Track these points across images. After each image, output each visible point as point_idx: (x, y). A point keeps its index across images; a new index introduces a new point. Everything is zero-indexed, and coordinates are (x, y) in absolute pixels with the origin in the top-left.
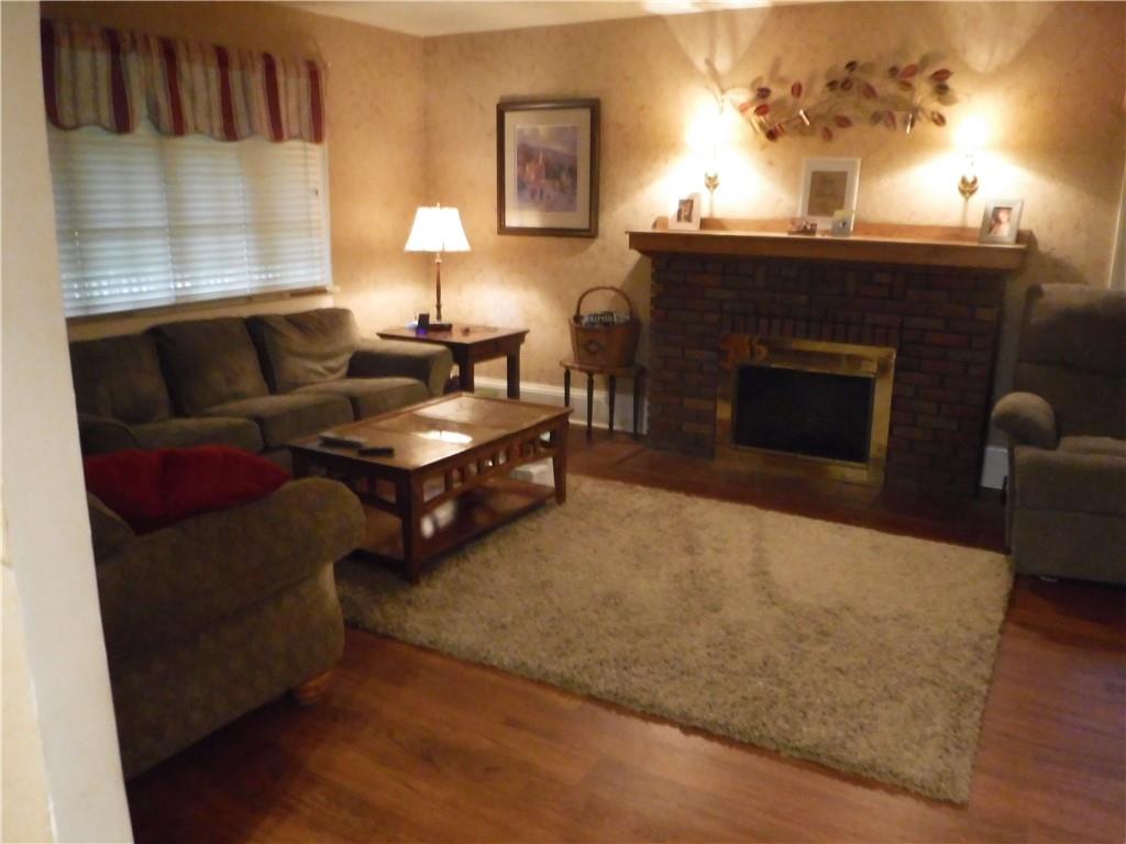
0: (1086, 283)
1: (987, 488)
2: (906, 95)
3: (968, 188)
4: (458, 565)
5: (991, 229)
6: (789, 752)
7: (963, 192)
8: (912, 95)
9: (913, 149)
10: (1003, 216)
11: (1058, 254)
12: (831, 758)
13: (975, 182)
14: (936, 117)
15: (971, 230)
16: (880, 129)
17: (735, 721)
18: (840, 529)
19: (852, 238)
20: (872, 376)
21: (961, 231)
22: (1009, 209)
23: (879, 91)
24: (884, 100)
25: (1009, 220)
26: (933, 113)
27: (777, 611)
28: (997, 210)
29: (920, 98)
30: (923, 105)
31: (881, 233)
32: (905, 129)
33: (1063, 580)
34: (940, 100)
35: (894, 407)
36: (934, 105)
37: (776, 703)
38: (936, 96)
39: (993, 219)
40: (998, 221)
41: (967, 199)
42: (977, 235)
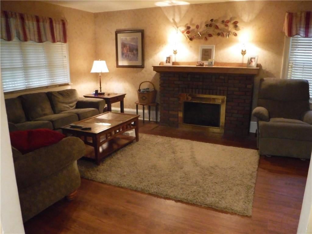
0: (275, 77)
1: (251, 133)
2: (227, 28)
3: (244, 53)
4: (110, 160)
5: (250, 63)
6: (204, 205)
7: (242, 54)
9: (229, 42)
10: (253, 60)
11: (268, 70)
12: (215, 206)
13: (245, 51)
14: (234, 34)
15: (245, 64)
16: (220, 37)
17: (189, 198)
18: (214, 145)
19: (213, 67)
20: (220, 104)
21: (242, 64)
22: (254, 58)
23: (219, 27)
24: (221, 30)
25: (254, 61)
26: (234, 33)
27: (198, 168)
28: (251, 58)
29: (230, 29)
30: (231, 31)
31: (221, 65)
32: (227, 37)
33: (272, 156)
34: (235, 29)
35: (226, 112)
36: (234, 31)
37: (200, 193)
38: (235, 28)
39: (250, 61)
40: (252, 61)
41: (243, 56)
42: (246, 65)
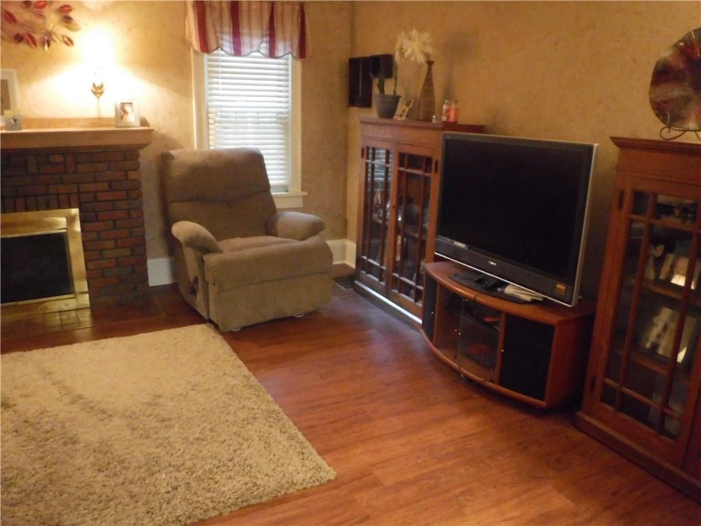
0: (181, 147)
1: (154, 287)
2: (40, 21)
3: (98, 91)
5: (122, 118)
7: (95, 93)
8: (45, 23)
9: (53, 62)
10: (127, 108)
11: (163, 131)
13: (102, 86)
14: (66, 39)
15: (108, 119)
16: (23, 47)
19: (24, 131)
20: (65, 231)
21: (100, 121)
22: (131, 104)
23: (17, 17)
24: (22, 25)
25: (133, 111)
26: (63, 37)
28: (123, 104)
29: (52, 25)
30: (54, 30)
31: (40, 126)
32: (44, 48)
33: (244, 328)
34: (68, 28)
35: (85, 249)
36: (62, 31)
38: (65, 24)
39: (122, 111)
40: (125, 112)
41: (98, 97)
42: (113, 123)
